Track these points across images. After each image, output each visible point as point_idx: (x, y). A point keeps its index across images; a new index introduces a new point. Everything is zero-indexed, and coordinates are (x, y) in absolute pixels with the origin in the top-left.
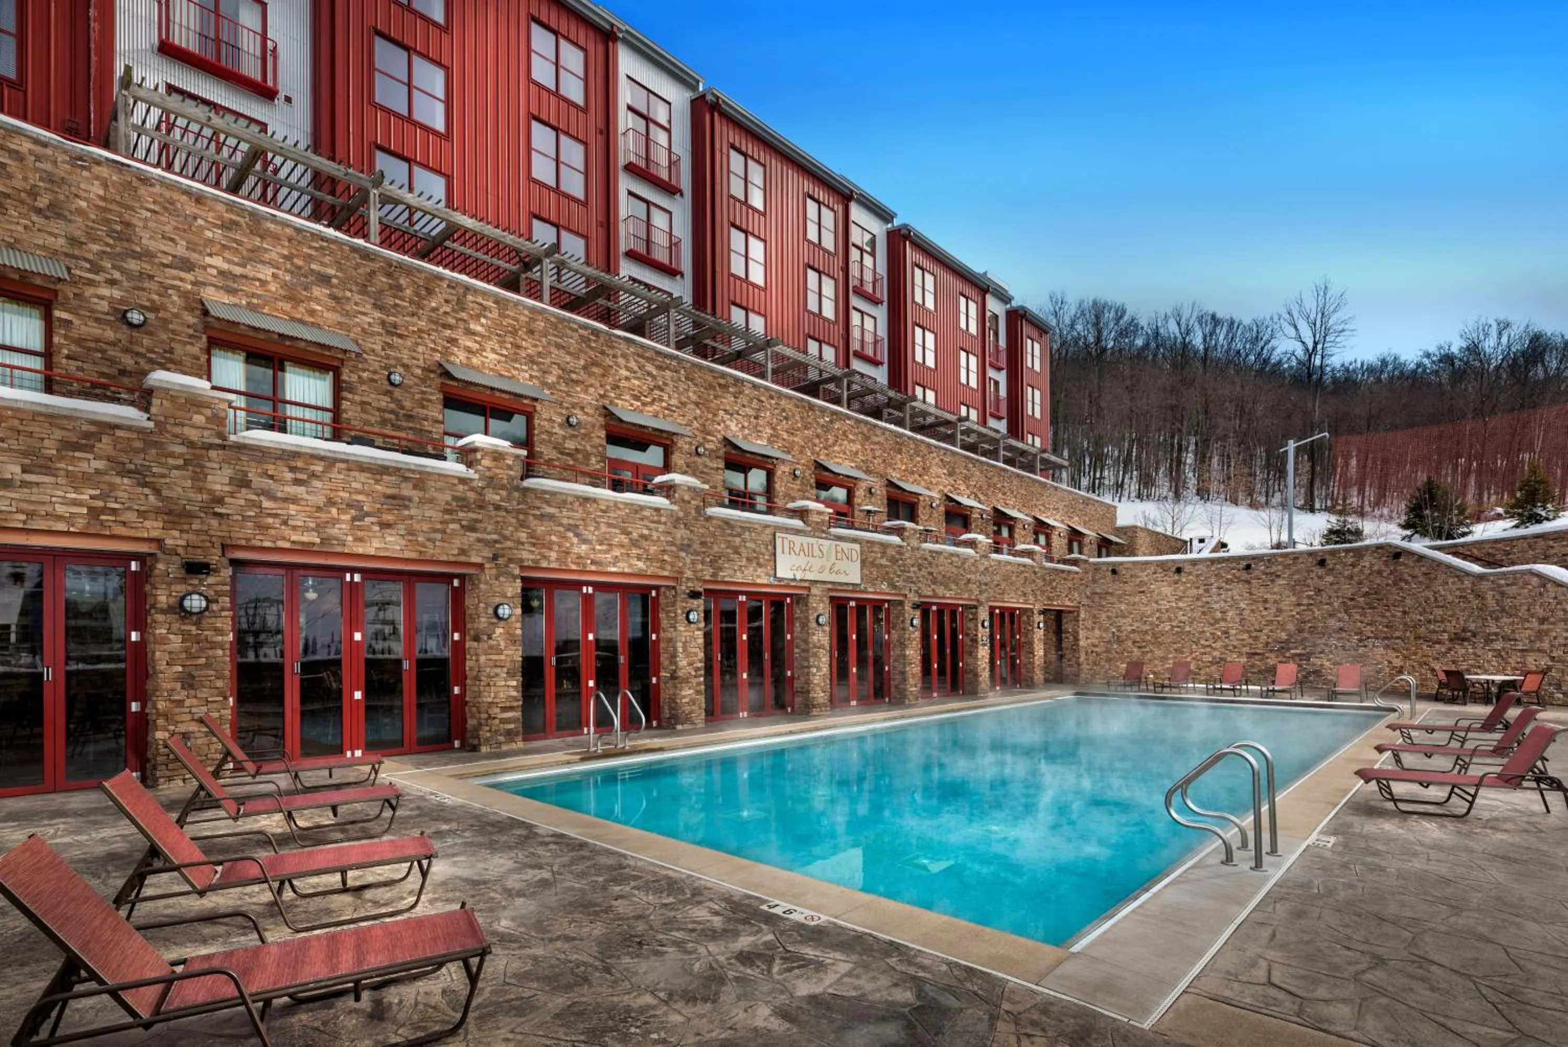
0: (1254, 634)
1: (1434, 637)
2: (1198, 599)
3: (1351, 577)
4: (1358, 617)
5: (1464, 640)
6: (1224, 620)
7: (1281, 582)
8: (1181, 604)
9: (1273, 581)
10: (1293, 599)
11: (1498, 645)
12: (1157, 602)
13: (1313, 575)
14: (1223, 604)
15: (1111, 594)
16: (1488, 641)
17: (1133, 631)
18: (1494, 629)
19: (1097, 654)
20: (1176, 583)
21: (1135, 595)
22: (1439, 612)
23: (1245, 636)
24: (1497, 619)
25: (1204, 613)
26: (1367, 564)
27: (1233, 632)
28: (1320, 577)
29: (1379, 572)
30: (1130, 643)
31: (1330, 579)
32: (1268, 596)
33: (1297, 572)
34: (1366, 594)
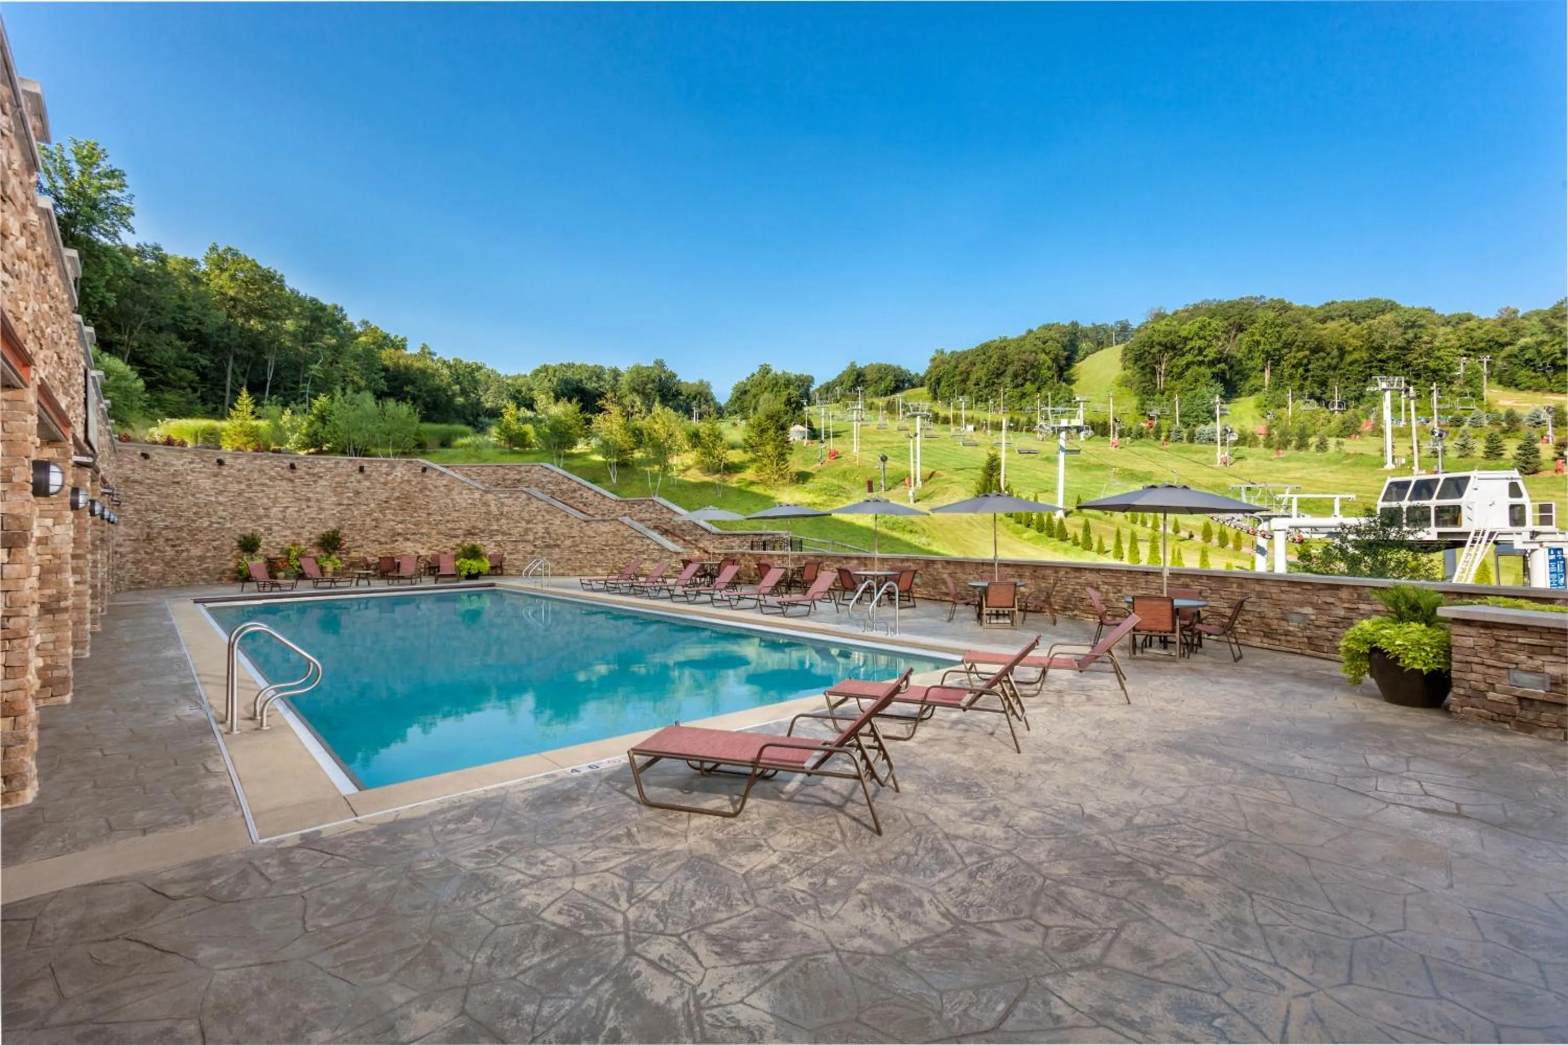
0: (298, 531)
1: (452, 533)
2: (240, 494)
3: (385, 484)
4: (391, 517)
5: (473, 534)
6: (268, 516)
7: (322, 482)
8: (221, 499)
9: (315, 482)
10: (335, 499)
11: (499, 538)
12: (193, 495)
13: (352, 479)
14: (265, 501)
15: (141, 483)
16: (491, 536)
17: (166, 527)
18: (495, 527)
19: (122, 555)
20: (216, 475)
21: (168, 486)
22: (456, 514)
23: (288, 532)
24: (498, 520)
25: (246, 509)
26: (399, 474)
27: (276, 528)
28: (359, 482)
29: (409, 481)
30: (161, 541)
31: (367, 483)
32: (310, 495)
33: (339, 475)
34: (398, 498)
